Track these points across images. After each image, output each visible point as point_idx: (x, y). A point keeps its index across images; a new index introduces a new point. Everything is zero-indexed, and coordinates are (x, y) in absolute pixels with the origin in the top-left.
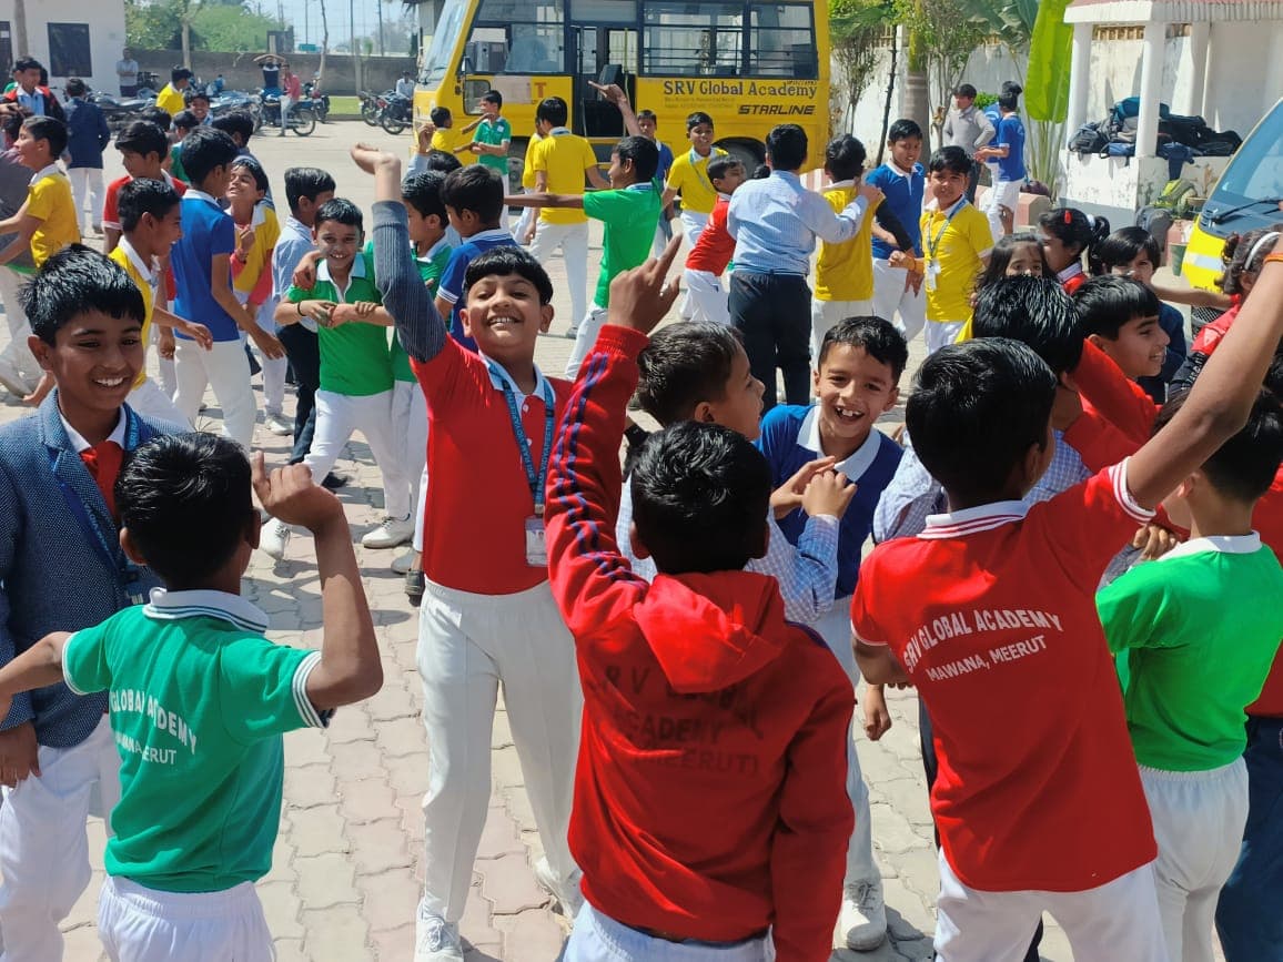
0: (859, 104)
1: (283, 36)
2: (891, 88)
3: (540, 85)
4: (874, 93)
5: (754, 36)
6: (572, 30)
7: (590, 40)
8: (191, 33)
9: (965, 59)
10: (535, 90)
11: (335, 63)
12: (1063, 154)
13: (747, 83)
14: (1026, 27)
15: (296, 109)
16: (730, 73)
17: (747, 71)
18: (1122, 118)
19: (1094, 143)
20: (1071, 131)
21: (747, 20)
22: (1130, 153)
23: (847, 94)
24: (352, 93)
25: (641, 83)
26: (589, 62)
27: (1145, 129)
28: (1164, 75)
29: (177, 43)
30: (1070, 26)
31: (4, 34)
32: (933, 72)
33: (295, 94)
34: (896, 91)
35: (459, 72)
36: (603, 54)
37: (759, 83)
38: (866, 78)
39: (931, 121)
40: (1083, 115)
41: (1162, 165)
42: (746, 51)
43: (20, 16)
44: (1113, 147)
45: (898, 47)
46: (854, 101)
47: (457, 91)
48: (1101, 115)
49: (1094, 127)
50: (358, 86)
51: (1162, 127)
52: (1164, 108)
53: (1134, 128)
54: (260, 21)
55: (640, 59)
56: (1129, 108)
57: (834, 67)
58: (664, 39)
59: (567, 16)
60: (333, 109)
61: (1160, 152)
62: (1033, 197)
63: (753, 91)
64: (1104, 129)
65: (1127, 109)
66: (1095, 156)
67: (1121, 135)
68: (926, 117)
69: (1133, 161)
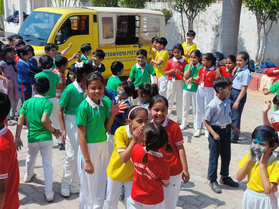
12: (5, 22)
18: (16, 15)
19: (11, 20)
20: (6, 17)
22: (18, 22)
27: (20, 17)
40: (8, 14)
44: (15, 21)
48: (12, 14)
49: (11, 17)
52: (24, 13)
53: (18, 17)
64: (12, 17)
65: (16, 13)
66: (11, 23)
67: (16, 18)
69: (19, 24)
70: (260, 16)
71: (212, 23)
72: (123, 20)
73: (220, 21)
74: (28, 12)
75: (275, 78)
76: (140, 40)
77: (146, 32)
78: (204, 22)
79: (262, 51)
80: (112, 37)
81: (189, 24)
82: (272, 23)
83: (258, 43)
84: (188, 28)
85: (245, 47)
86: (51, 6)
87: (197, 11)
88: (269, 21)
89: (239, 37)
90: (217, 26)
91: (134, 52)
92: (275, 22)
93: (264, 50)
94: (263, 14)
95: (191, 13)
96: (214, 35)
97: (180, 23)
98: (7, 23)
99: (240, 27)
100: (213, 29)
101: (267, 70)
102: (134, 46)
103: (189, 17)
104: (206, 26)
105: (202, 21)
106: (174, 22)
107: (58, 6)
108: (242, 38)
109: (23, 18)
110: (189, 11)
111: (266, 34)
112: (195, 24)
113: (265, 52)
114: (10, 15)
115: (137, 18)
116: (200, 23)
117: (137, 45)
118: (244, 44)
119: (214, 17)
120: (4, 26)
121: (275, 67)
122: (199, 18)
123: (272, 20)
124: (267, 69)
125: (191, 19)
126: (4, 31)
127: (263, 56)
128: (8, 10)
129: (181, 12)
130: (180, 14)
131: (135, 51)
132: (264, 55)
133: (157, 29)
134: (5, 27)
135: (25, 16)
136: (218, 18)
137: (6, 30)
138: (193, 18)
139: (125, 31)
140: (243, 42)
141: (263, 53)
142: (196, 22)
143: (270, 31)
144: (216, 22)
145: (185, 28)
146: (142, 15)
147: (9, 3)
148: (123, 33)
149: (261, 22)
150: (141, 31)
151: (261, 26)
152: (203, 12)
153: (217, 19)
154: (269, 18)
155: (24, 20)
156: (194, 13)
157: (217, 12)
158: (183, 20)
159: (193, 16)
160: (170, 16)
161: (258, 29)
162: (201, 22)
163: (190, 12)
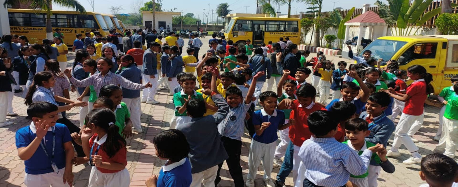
0: (307, 36)
1: (199, 22)
2: (313, 33)
3: (247, 33)
4: (309, 34)
5: (286, 26)
6: (253, 25)
7: (256, 26)
8: (183, 22)
9: (326, 29)
10: (246, 33)
11: (209, 26)
12: (344, 45)
13: (285, 33)
14: (338, 25)
15: (202, 34)
16: (282, 31)
17: (285, 31)
18: (355, 40)
20: (345, 41)
21: (285, 23)
22: (356, 45)
23: (305, 34)
24: (212, 31)
25: (265, 33)
26: (256, 29)
27: (359, 41)
28: (363, 33)
29: (180, 23)
30: (346, 26)
31: (151, 23)
32: (320, 31)
33: (202, 32)
34: (314, 34)
35: (232, 31)
36: (259, 28)
37: (287, 33)
38: (308, 31)
41: (362, 47)
42: (285, 28)
43: (154, 20)
44: (353, 44)
45: (314, 27)
46: (306, 35)
47: (232, 34)
48: (351, 39)
49: (349, 41)
50: (213, 30)
51: (362, 41)
52: (363, 38)
53: (357, 41)
54: (195, 19)
55: (265, 29)
56: (356, 38)
57: (302, 30)
58: (270, 26)
59: (252, 23)
60: (208, 34)
61: (362, 45)
62: (338, 51)
63: (286, 34)
64: (351, 41)
67: (354, 42)
68: (319, 38)
69: (356, 46)
86: (391, 35)
107: (398, 35)
128: (348, 37)
134: (343, 48)
137: (343, 50)
147: (350, 31)
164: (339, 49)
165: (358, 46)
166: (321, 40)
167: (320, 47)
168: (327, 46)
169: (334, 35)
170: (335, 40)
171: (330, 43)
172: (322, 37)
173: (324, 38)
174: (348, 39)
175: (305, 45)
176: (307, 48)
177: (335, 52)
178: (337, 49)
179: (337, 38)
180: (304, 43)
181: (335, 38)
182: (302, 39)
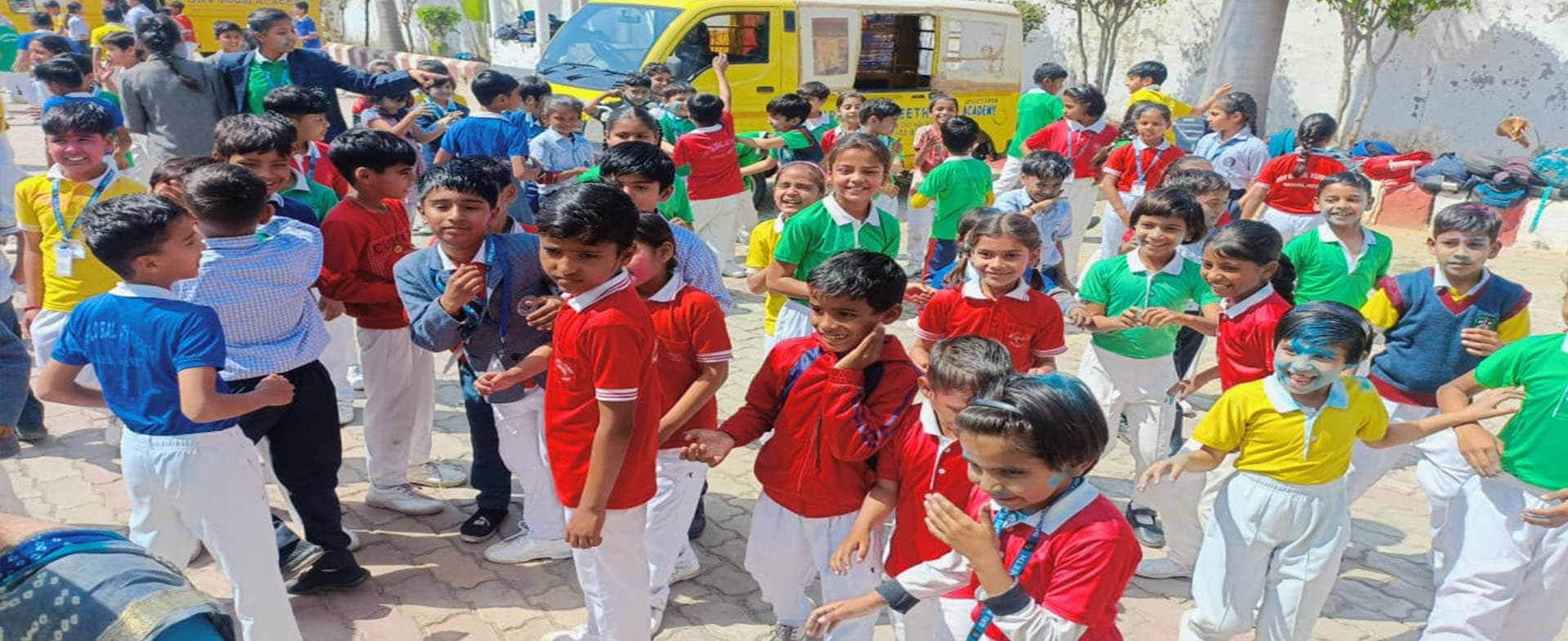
0: (346, 10)
2: (367, 1)
4: (356, 6)
12: (491, 41)
18: (526, 22)
19: (510, 35)
20: (494, 26)
22: (533, 40)
27: (540, 26)
34: (372, 2)
39: (400, 19)
40: (500, 20)
44: (521, 37)
46: (342, 9)
48: (513, 19)
49: (507, 25)
51: (551, 27)
52: (551, 17)
53: (534, 27)
56: (530, 15)
62: (476, 63)
64: (515, 27)
65: (529, 17)
66: (511, 42)
67: (526, 31)
68: (396, 19)
69: (535, 44)
70: (1357, 17)
71: (1184, 39)
72: (879, 29)
73: (1210, 33)
74: (566, 15)
75: (1391, 182)
76: (932, 82)
77: (959, 60)
78: (1154, 36)
79: (1353, 112)
80: (845, 71)
81: (1104, 40)
82: (1396, 37)
83: (1343, 88)
84: (1096, 53)
85: (1293, 102)
87: (1134, 5)
88: (1386, 32)
89: (1277, 74)
90: (1198, 46)
91: (914, 112)
92: (1407, 33)
93: (1362, 109)
94: (1367, 11)
95: (1112, 10)
96: (1189, 70)
97: (1070, 39)
98: (499, 42)
99: (1282, 49)
100: (1186, 54)
101: (1369, 162)
102: (914, 97)
103: (1102, 21)
104: (1161, 47)
105: (1147, 33)
106: (1050, 38)
108: (1284, 78)
109: (548, 31)
110: (1105, 4)
111: (1372, 65)
112: (1123, 41)
113: (1364, 113)
114: (508, 21)
115: (926, 24)
116: (1140, 39)
117: (926, 94)
118: (1291, 92)
119: (1190, 21)
120: (488, 52)
121: (1395, 152)
122: (1138, 24)
123: (1396, 27)
124: (1366, 159)
125: (1110, 28)
126: (489, 62)
127: (1356, 125)
128: (501, 14)
129: (1078, 8)
130: (1075, 14)
131: (917, 109)
132: (1360, 121)
133: (995, 51)
134: (492, 54)
135: (555, 25)
136: (1205, 25)
138: (1119, 25)
139: (886, 58)
140: (1289, 88)
141: (1359, 117)
142: (1125, 36)
143: (1388, 59)
144: (1198, 35)
145: (1086, 53)
146: (943, 15)
148: (878, 65)
149: (1358, 34)
150: (941, 55)
151: (1357, 45)
152: (1153, 9)
153: (1199, 26)
154: (1386, 23)
155: (552, 34)
156: (1123, 11)
157: (1202, 9)
158: (1084, 31)
159: (1120, 19)
160: (1038, 21)
161: (1346, 53)
162: (1145, 37)
163: (1107, 8)
164: (480, 59)
165: (541, 45)
166: (407, 24)
167: (406, 51)
168: (434, 49)
169: (448, 8)
170: (459, 26)
171: (443, 35)
172: (407, 15)
173: (415, 22)
174: (502, 21)
175: (348, 47)
176: (357, 56)
177: (466, 68)
178: (473, 59)
179: (463, 18)
180: (342, 37)
181: (457, 17)
182: (332, 25)
